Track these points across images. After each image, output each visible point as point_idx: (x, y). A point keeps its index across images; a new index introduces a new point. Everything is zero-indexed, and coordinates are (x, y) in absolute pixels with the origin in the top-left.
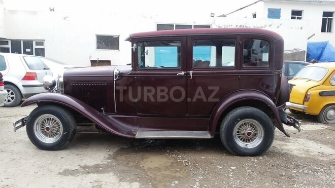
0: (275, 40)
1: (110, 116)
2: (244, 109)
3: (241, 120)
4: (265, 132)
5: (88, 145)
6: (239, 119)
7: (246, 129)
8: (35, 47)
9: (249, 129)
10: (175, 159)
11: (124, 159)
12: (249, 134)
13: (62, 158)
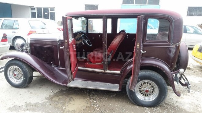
0: (174, 19)
1: (56, 68)
2: (144, 73)
3: (141, 80)
4: (160, 91)
5: (42, 85)
6: (139, 80)
7: (145, 87)
8: (50, 11)
9: (147, 87)
10: (91, 103)
11: (57, 100)
12: (147, 91)
13: (20, 95)
